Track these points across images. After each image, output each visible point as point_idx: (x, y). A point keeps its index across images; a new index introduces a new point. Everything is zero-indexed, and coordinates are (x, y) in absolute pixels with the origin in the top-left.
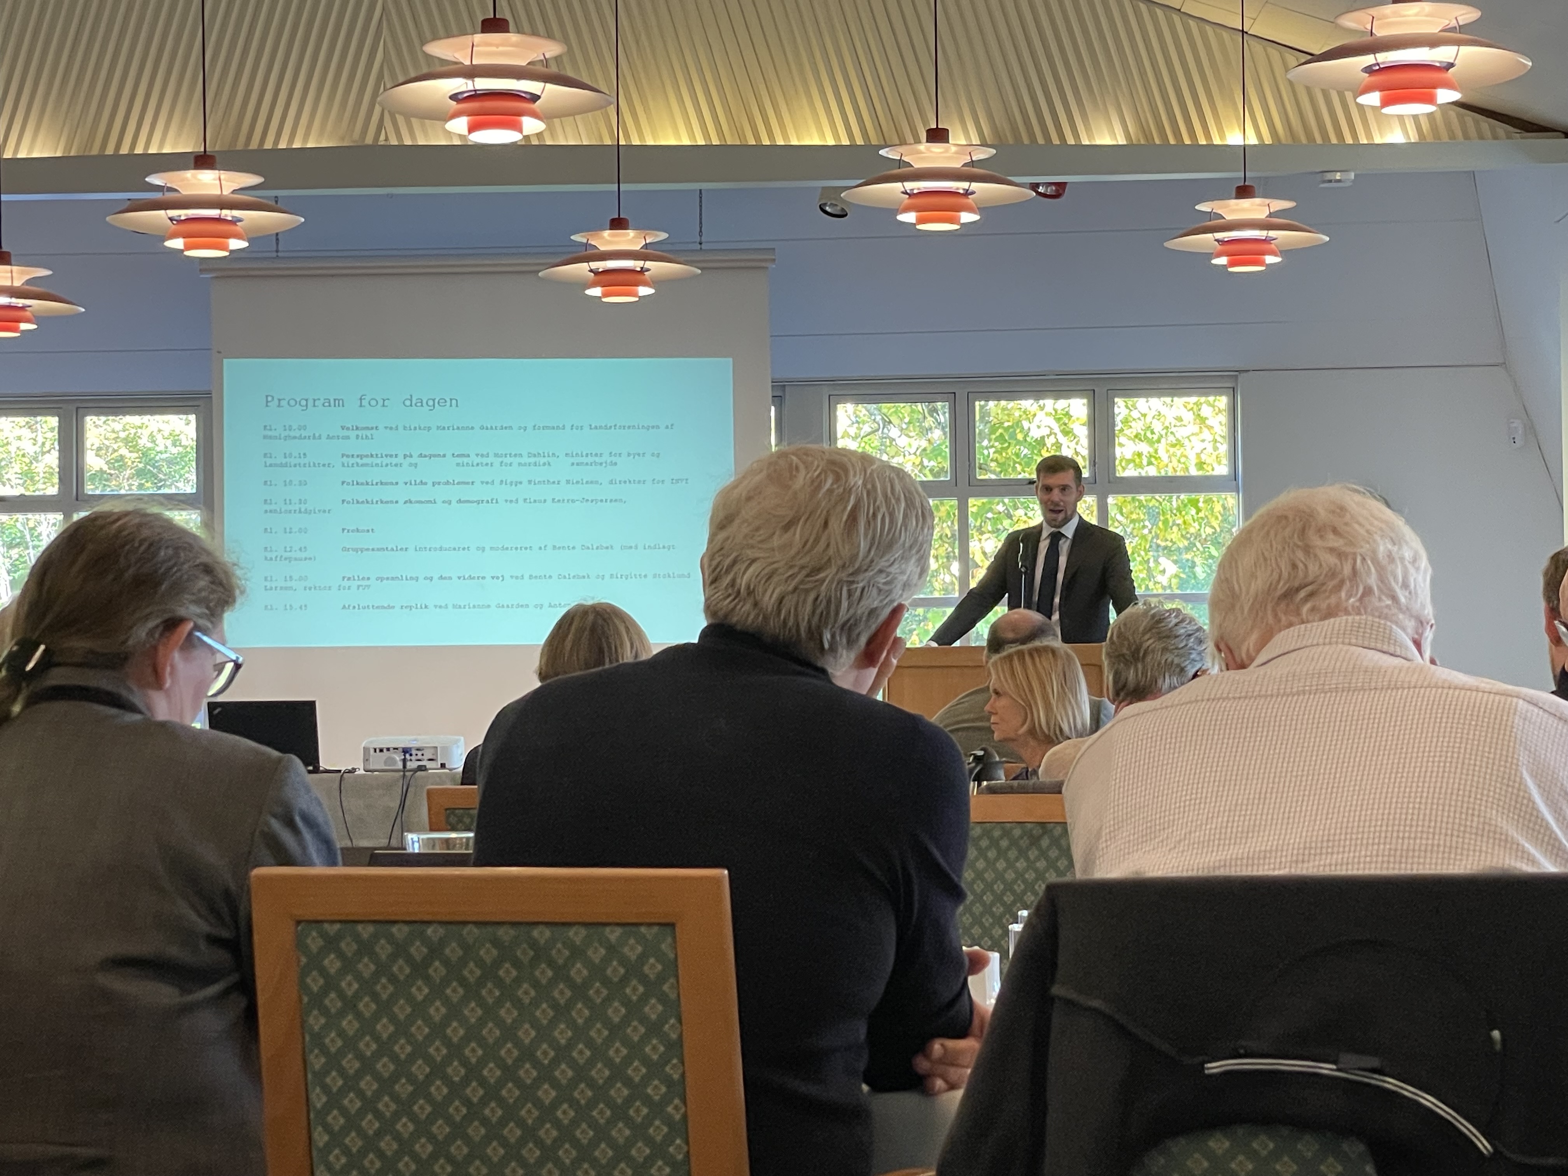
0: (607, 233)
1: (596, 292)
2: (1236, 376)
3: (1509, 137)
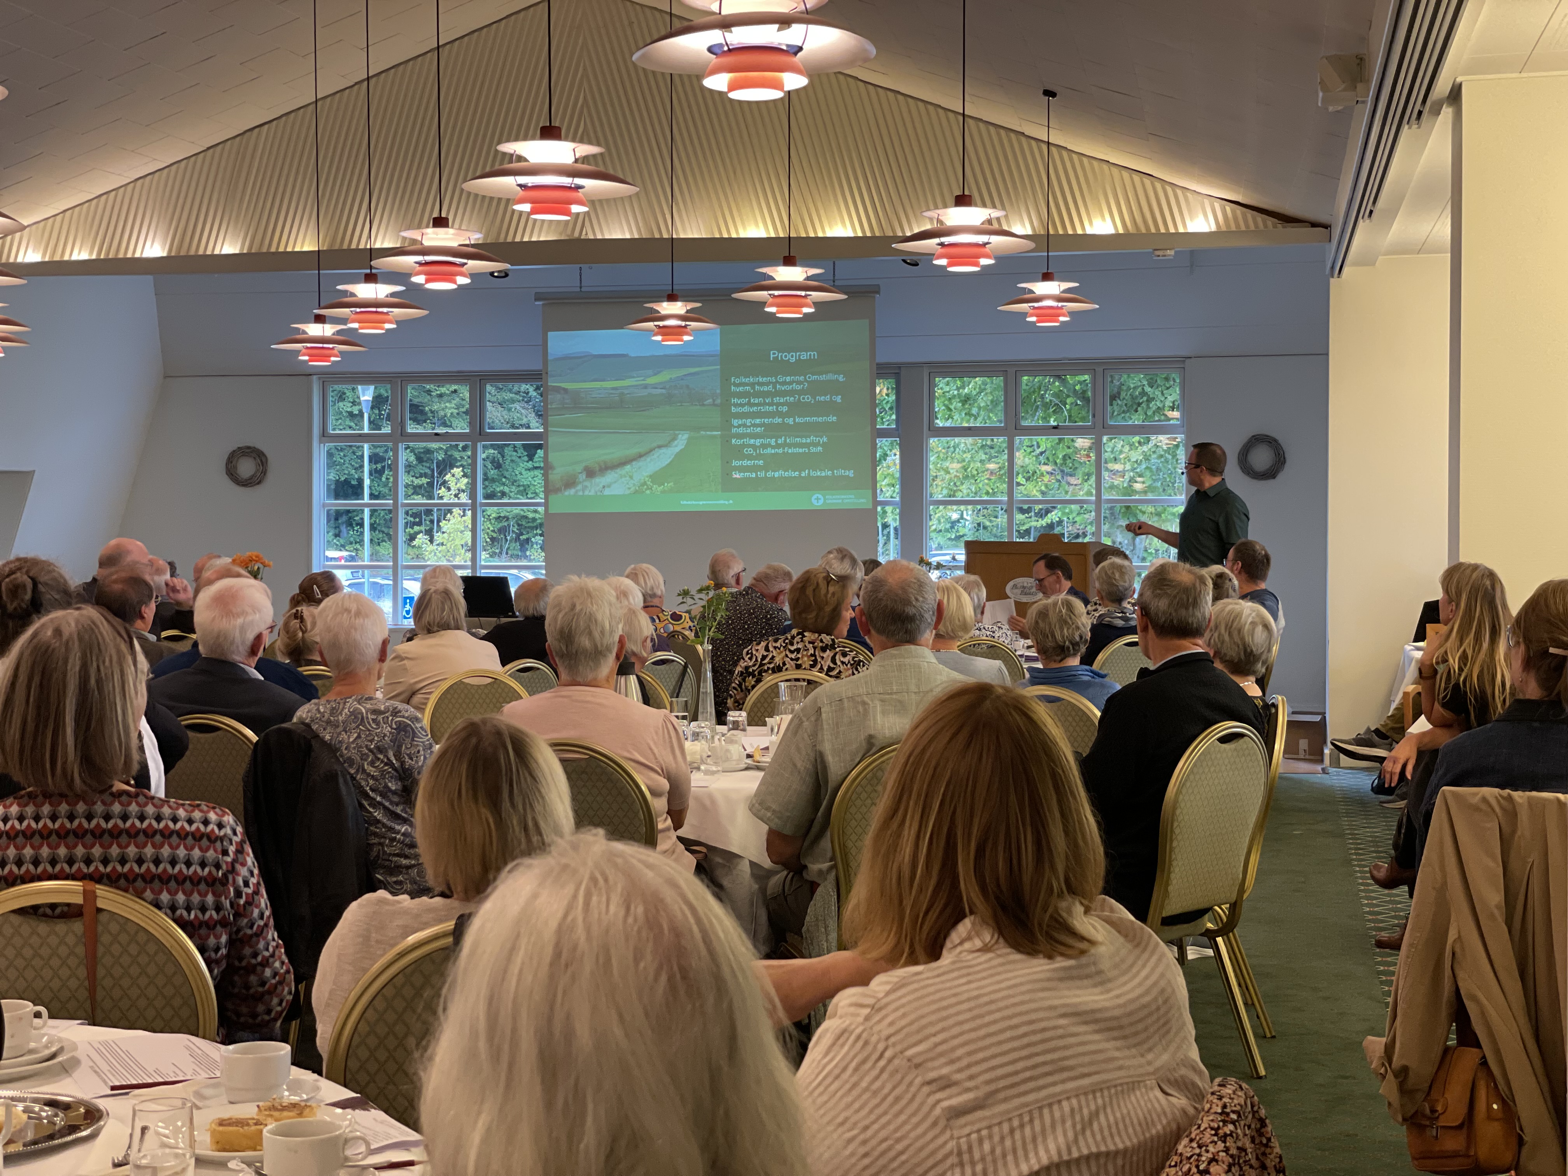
0: (666, 303)
2: (1184, 361)
3: (1275, 227)
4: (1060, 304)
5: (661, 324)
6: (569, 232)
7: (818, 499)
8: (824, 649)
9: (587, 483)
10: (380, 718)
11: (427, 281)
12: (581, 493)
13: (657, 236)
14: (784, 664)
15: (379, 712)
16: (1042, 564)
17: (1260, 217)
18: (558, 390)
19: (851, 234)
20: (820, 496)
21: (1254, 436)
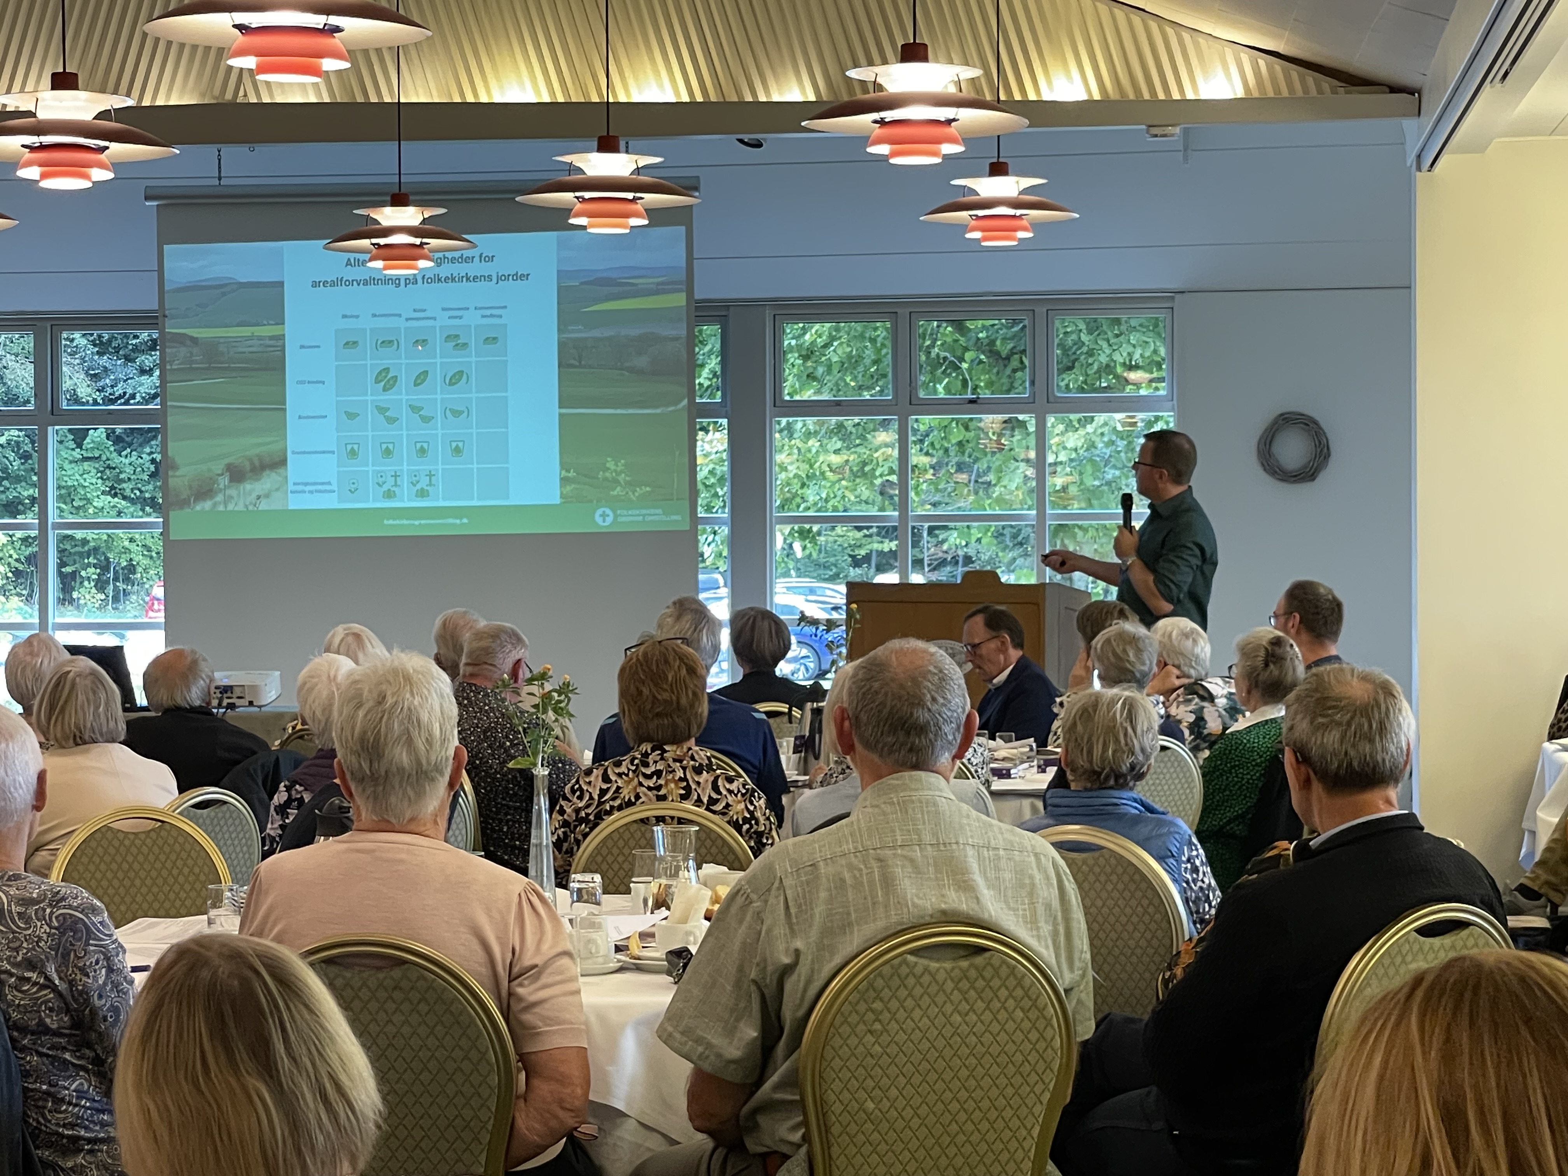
1: (378, 265)
2: (1173, 297)
3: (1334, 92)
4: (1019, 212)
5: (382, 241)
6: (217, 91)
7: (604, 516)
8: (698, 770)
9: (232, 492)
10: (31, 911)
11: (44, 176)
12: (221, 508)
13: (360, 99)
14: (638, 797)
15: (31, 902)
16: (979, 619)
17: (1311, 77)
18: (181, 339)
19: (673, 99)
20: (608, 511)
21: (1282, 415)
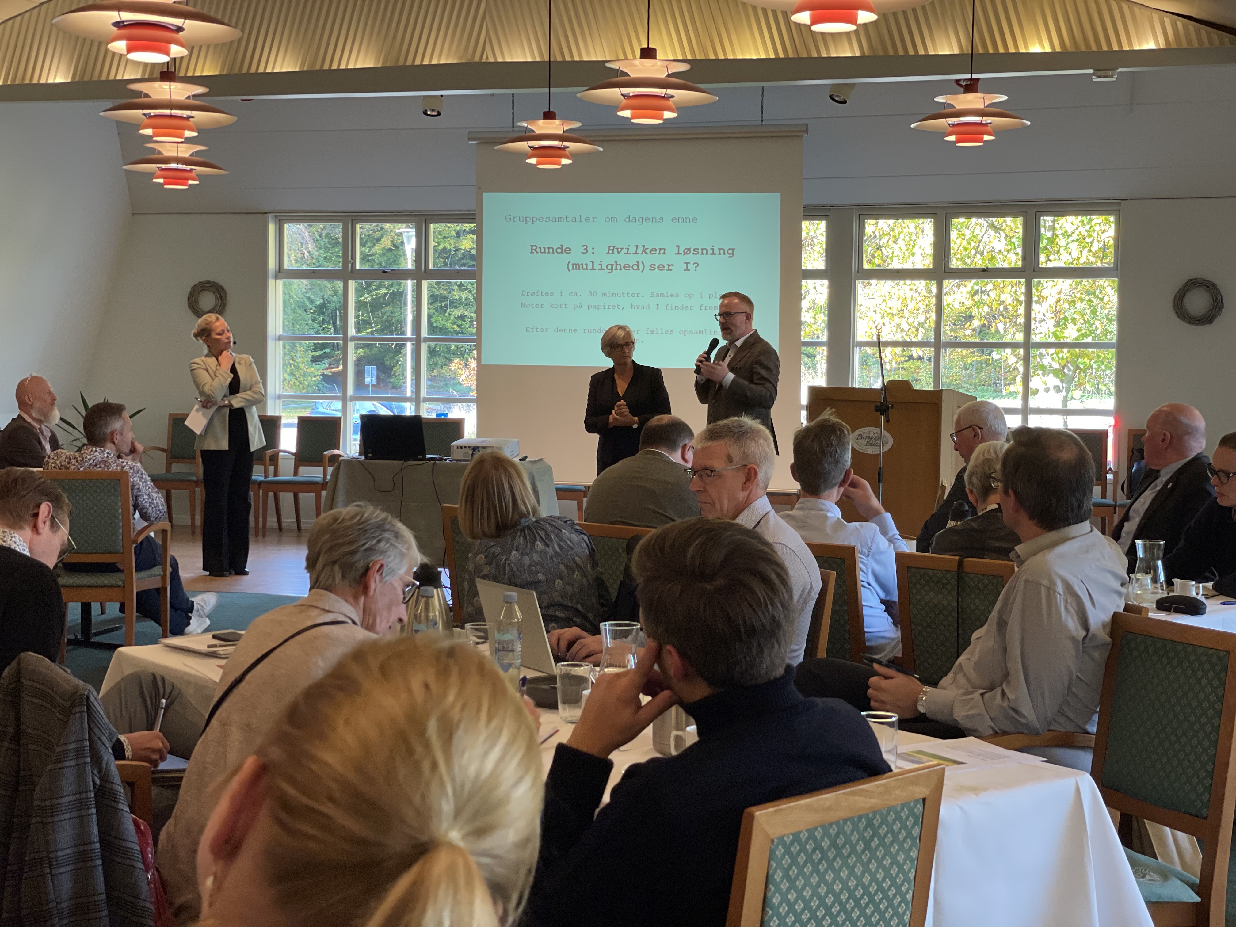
0: (541, 122)
1: (533, 161)
2: (1120, 203)
3: (1232, 44)
4: (984, 119)
6: (469, 55)
21: (1191, 280)
